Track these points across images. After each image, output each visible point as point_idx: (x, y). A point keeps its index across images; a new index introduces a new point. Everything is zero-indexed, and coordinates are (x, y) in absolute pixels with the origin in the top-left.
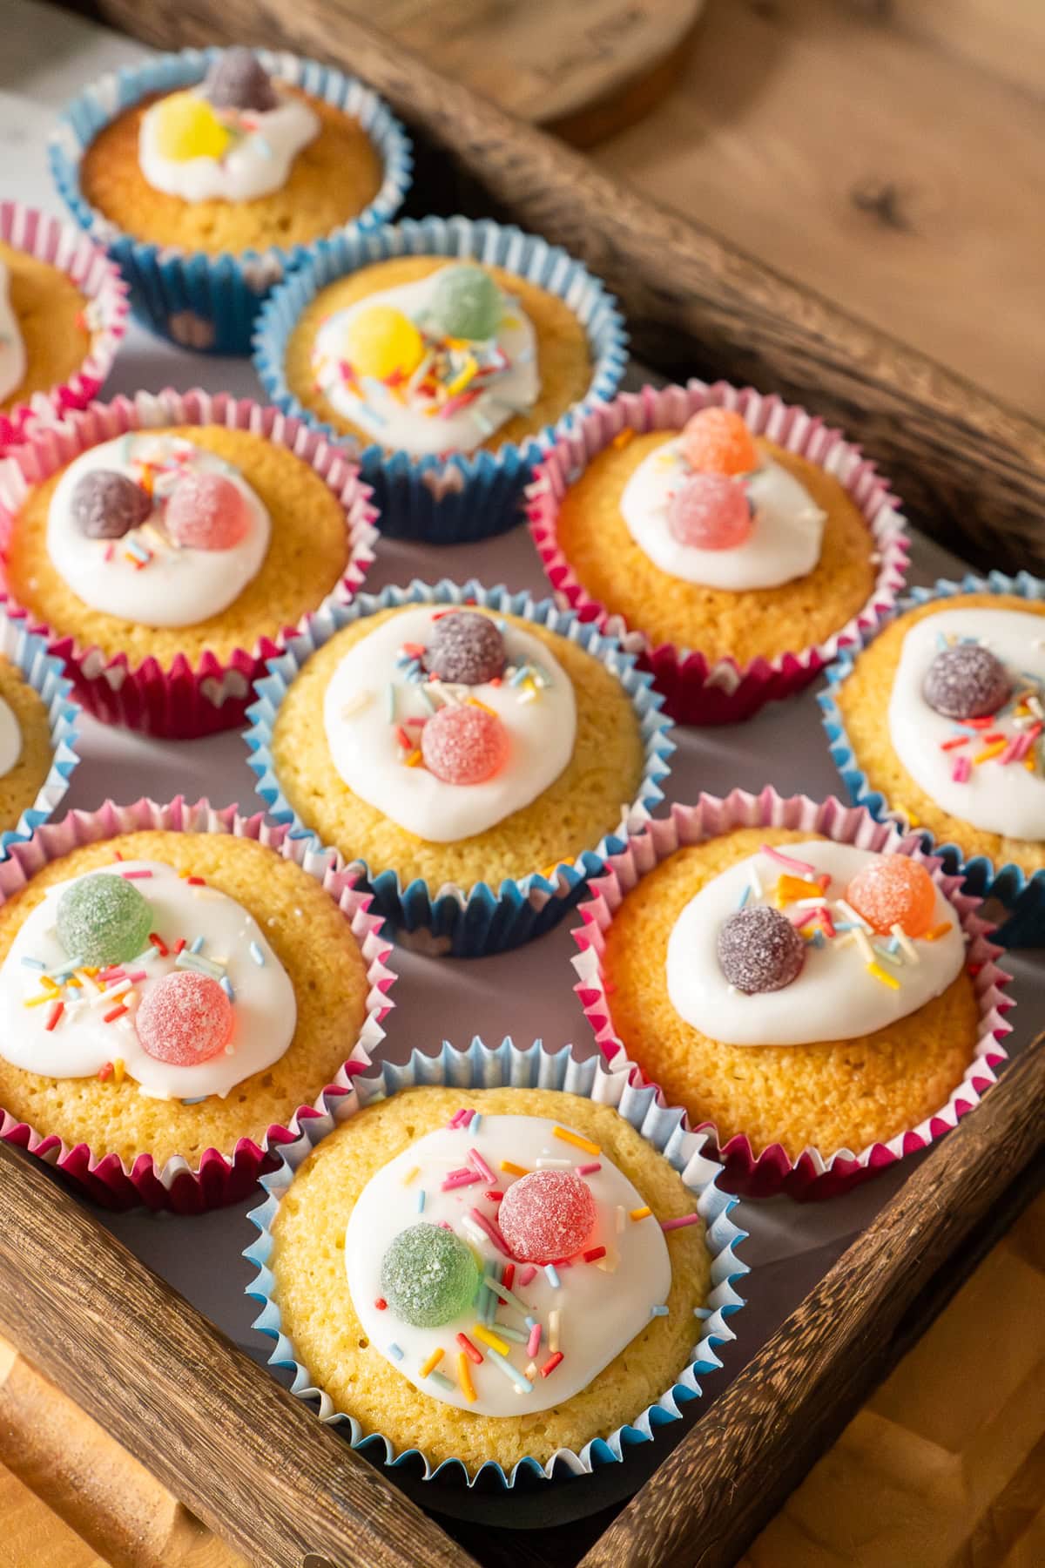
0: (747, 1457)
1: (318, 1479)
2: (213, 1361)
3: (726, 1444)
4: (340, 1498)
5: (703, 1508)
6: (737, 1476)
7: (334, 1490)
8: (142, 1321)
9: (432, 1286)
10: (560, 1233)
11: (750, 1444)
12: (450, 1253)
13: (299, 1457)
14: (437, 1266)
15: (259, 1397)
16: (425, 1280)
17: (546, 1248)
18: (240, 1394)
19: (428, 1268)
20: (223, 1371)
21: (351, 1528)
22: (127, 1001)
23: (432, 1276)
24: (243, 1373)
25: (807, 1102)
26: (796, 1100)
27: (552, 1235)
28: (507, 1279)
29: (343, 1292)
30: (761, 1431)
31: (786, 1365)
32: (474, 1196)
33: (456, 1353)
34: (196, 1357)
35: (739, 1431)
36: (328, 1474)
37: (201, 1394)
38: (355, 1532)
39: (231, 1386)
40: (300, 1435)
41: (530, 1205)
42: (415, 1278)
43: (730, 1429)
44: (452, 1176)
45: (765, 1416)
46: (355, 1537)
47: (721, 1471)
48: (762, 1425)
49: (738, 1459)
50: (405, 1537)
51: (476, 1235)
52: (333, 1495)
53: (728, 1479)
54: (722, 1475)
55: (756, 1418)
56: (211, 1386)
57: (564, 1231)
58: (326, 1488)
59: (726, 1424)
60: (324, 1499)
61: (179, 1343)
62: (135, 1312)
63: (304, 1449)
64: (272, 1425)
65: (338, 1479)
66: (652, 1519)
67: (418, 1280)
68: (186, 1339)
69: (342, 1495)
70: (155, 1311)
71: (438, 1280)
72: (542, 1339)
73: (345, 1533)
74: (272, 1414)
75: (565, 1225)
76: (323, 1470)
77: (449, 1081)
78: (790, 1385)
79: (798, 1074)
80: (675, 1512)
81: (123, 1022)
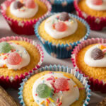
16: (42, 90)
17: (60, 88)
22: (7, 57)
27: (61, 86)
28: (55, 92)
29: (31, 94)
32: (51, 81)
33: (46, 101)
51: (50, 86)
71: (44, 90)
72: (59, 100)
77: (51, 70)
81: (6, 59)
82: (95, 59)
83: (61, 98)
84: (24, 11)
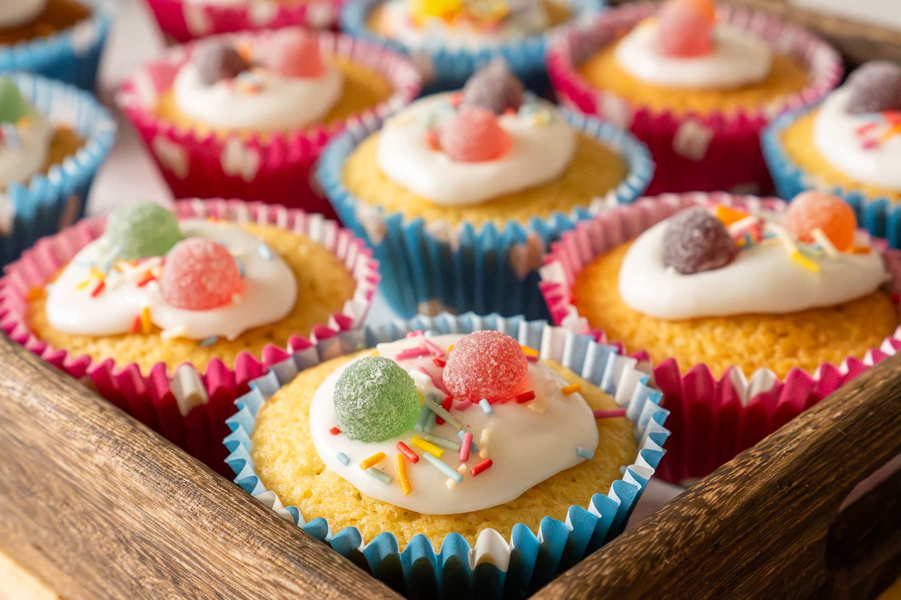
0: (678, 543)
1: (277, 548)
2: (196, 478)
3: (658, 533)
4: (295, 559)
5: (634, 572)
6: (669, 555)
7: (290, 554)
8: (140, 456)
9: (374, 388)
10: (491, 365)
11: (681, 534)
12: (391, 368)
13: (261, 533)
14: (379, 374)
15: (232, 499)
16: (368, 383)
17: (480, 380)
18: (216, 496)
19: (372, 376)
20: (204, 483)
21: (302, 579)
22: (156, 272)
23: (375, 381)
24: (221, 486)
25: (736, 358)
26: (727, 356)
27: (485, 366)
28: (446, 405)
30: (692, 527)
31: (716, 488)
32: (424, 362)
34: (181, 475)
35: (671, 526)
36: (286, 544)
37: (182, 498)
38: (305, 582)
39: (208, 492)
40: (265, 522)
41: (466, 345)
42: (360, 381)
43: (662, 524)
44: (405, 351)
45: (696, 517)
46: (305, 586)
47: (653, 549)
48: (692, 523)
49: (670, 543)
50: (352, 584)
52: (289, 557)
53: (660, 555)
54: (654, 552)
55: (687, 518)
56: (192, 494)
57: (495, 364)
58: (282, 553)
59: (659, 522)
60: (281, 561)
61: (168, 467)
62: (134, 450)
63: (267, 529)
64: (241, 514)
65: (294, 547)
66: (584, 577)
67: (362, 383)
68: (174, 465)
69: (296, 557)
70: (152, 449)
71: (380, 383)
73: (297, 583)
74: (242, 508)
75: (496, 359)
76: (282, 542)
78: (720, 500)
79: (729, 340)
80: (607, 572)
81: (152, 285)
82: (684, 273)
83: (484, 436)
84: (258, 89)
